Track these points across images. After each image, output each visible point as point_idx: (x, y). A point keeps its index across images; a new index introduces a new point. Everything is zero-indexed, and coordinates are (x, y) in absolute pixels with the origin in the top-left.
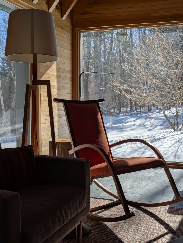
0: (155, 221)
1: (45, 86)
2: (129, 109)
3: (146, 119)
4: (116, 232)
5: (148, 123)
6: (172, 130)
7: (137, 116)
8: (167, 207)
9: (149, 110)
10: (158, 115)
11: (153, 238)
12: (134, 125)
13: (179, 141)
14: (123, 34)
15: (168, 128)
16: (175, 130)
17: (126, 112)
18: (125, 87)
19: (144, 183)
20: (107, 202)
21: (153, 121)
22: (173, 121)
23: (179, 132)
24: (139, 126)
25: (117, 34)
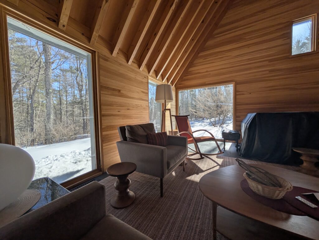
0: (211, 161)
1: (169, 111)
2: (195, 119)
3: (202, 123)
4: (197, 164)
5: (203, 124)
6: (213, 127)
7: (199, 121)
8: (216, 155)
9: (203, 119)
10: (207, 121)
11: (212, 167)
12: (197, 125)
13: (217, 131)
14: (192, 91)
15: (211, 126)
16: (215, 127)
17: (194, 120)
18: (195, 111)
19: (205, 146)
20: (192, 153)
21: (205, 123)
22: (214, 123)
23: (216, 127)
24: (200, 125)
25: (190, 91)
